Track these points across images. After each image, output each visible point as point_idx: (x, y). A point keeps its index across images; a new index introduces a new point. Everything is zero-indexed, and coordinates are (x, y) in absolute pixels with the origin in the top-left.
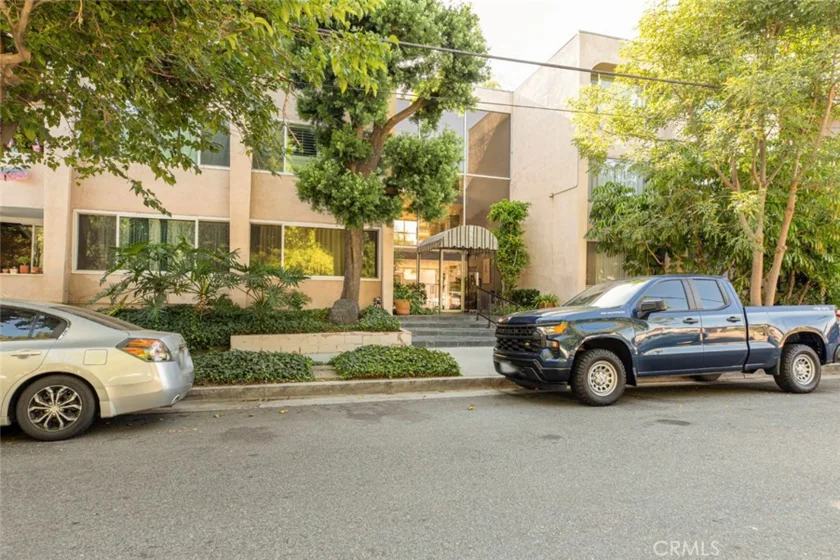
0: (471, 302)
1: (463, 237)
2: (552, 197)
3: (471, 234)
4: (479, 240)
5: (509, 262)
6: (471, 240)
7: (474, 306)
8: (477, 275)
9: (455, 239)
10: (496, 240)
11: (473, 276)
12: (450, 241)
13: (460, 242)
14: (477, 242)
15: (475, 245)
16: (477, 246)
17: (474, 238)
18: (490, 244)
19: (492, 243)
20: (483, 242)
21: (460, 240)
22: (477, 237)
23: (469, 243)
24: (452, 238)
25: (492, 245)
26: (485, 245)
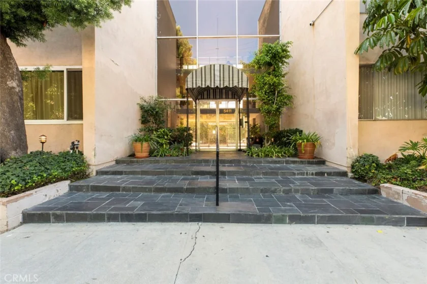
1: (208, 76)
3: (217, 73)
9: (199, 79)
10: (245, 77)
12: (194, 82)
13: (205, 82)
14: (224, 80)
15: (222, 84)
16: (224, 85)
17: (220, 77)
18: (238, 82)
19: (240, 81)
20: (231, 79)
21: (205, 80)
22: (224, 75)
23: (214, 82)
24: (196, 78)
25: (240, 83)
26: (233, 83)
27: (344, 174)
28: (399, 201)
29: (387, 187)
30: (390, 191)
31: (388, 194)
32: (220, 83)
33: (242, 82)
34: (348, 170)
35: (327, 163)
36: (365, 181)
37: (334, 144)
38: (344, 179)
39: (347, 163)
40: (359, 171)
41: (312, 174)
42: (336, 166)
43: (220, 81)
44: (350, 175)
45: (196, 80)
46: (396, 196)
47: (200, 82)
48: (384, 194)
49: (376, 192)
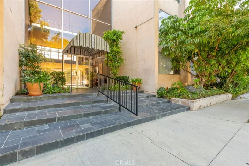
0: (94, 83)
1: (87, 41)
2: (136, 27)
3: (93, 40)
4: (98, 45)
5: (114, 61)
6: (93, 43)
7: (96, 84)
8: (97, 68)
9: (81, 41)
10: (108, 46)
11: (95, 70)
12: (78, 42)
13: (86, 44)
14: (97, 45)
15: (96, 47)
16: (97, 48)
17: (95, 43)
18: (105, 48)
19: (106, 47)
20: (101, 46)
21: (86, 43)
22: (97, 42)
23: (91, 45)
24: (79, 40)
25: (106, 49)
26: (102, 48)
27: (154, 96)
28: (178, 103)
29: (174, 99)
30: (175, 100)
31: (174, 101)
32: (95, 47)
33: (107, 48)
34: (156, 94)
35: (144, 92)
36: (163, 98)
37: (149, 83)
38: (155, 98)
39: (155, 91)
40: (161, 94)
41: (146, 97)
42: (149, 93)
43: (95, 45)
44: (157, 96)
45: (80, 42)
46: (178, 102)
47: (82, 43)
48: (173, 102)
49: (170, 102)
